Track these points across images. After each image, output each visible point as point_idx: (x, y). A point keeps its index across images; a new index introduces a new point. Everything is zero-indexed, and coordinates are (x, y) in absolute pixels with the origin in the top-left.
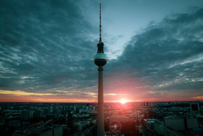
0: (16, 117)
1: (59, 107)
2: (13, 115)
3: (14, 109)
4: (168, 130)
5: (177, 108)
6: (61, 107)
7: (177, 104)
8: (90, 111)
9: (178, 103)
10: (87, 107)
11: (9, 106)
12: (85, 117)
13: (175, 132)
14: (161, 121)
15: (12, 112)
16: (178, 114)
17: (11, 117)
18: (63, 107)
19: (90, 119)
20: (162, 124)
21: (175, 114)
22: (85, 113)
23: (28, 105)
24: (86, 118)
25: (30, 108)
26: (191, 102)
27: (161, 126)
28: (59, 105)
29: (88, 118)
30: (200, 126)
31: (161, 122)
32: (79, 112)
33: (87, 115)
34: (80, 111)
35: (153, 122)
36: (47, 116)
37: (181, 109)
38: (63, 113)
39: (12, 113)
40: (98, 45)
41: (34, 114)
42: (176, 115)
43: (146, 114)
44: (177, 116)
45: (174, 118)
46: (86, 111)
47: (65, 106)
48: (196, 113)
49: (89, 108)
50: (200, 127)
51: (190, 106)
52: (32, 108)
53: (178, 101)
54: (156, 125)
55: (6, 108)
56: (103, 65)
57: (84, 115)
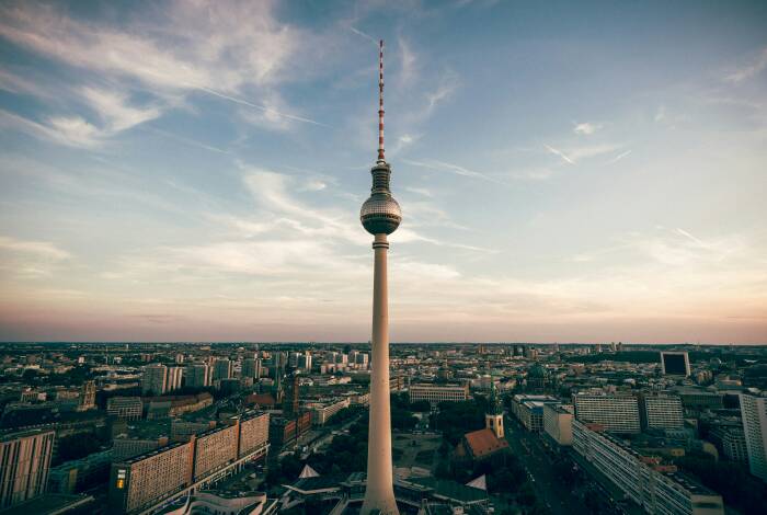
0: (129, 386)
1: (261, 356)
2: (119, 382)
3: (124, 363)
4: (586, 431)
5: (619, 365)
6: (265, 354)
7: (618, 353)
8: (352, 369)
9: (621, 349)
10: (345, 357)
11: (110, 352)
12: (337, 386)
13: (606, 438)
14: (564, 403)
15: (119, 373)
16: (620, 383)
17: (113, 387)
18: (274, 356)
19: (350, 393)
20: (567, 412)
21: (609, 382)
22: (339, 375)
23: (168, 350)
24: (340, 390)
25: (174, 361)
26: (663, 347)
27: (565, 420)
28: (261, 350)
29: (346, 387)
30: (690, 421)
31: (565, 407)
32: (319, 371)
33: (344, 381)
34: (323, 368)
35: (540, 404)
36: (222, 382)
37: (631, 368)
38: (271, 376)
39: (116, 376)
40: (373, 171)
41: (183, 379)
42: (613, 388)
43: (519, 380)
44: (617, 390)
45: (604, 394)
46: (341, 370)
47: (277, 354)
48: (679, 383)
49: (351, 359)
50: (687, 425)
51: (659, 361)
52: (181, 359)
53: (623, 343)
54: (547, 413)
55: (100, 361)
56: (388, 233)
57: (333, 381)
